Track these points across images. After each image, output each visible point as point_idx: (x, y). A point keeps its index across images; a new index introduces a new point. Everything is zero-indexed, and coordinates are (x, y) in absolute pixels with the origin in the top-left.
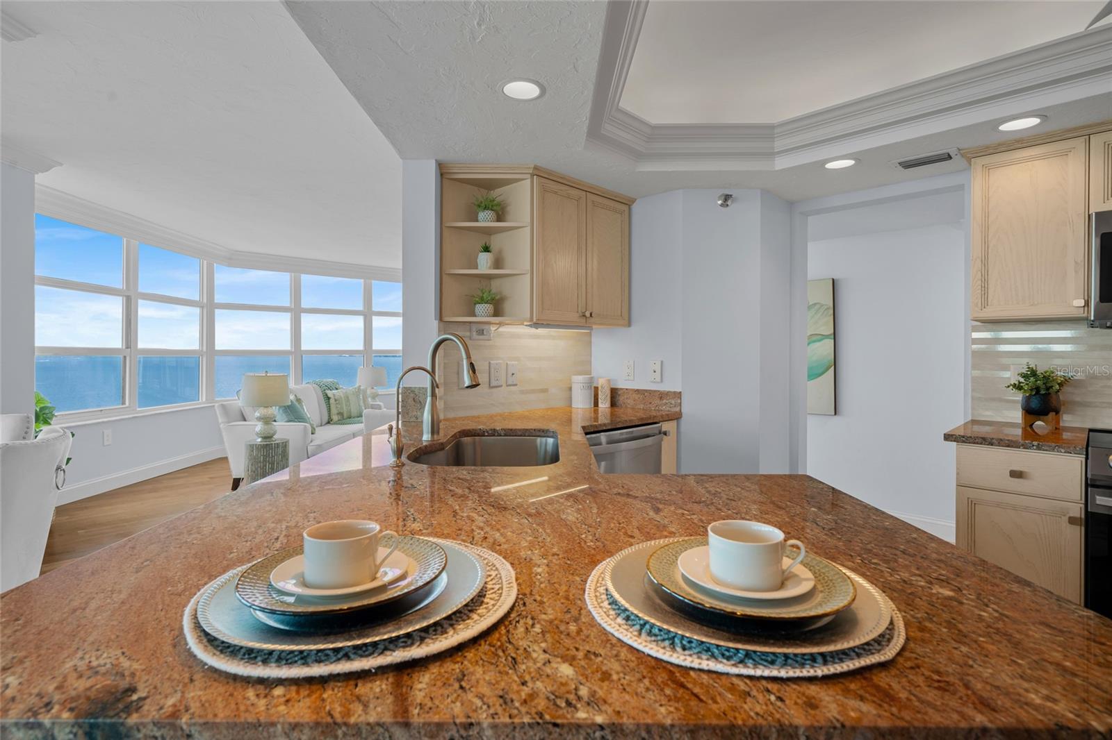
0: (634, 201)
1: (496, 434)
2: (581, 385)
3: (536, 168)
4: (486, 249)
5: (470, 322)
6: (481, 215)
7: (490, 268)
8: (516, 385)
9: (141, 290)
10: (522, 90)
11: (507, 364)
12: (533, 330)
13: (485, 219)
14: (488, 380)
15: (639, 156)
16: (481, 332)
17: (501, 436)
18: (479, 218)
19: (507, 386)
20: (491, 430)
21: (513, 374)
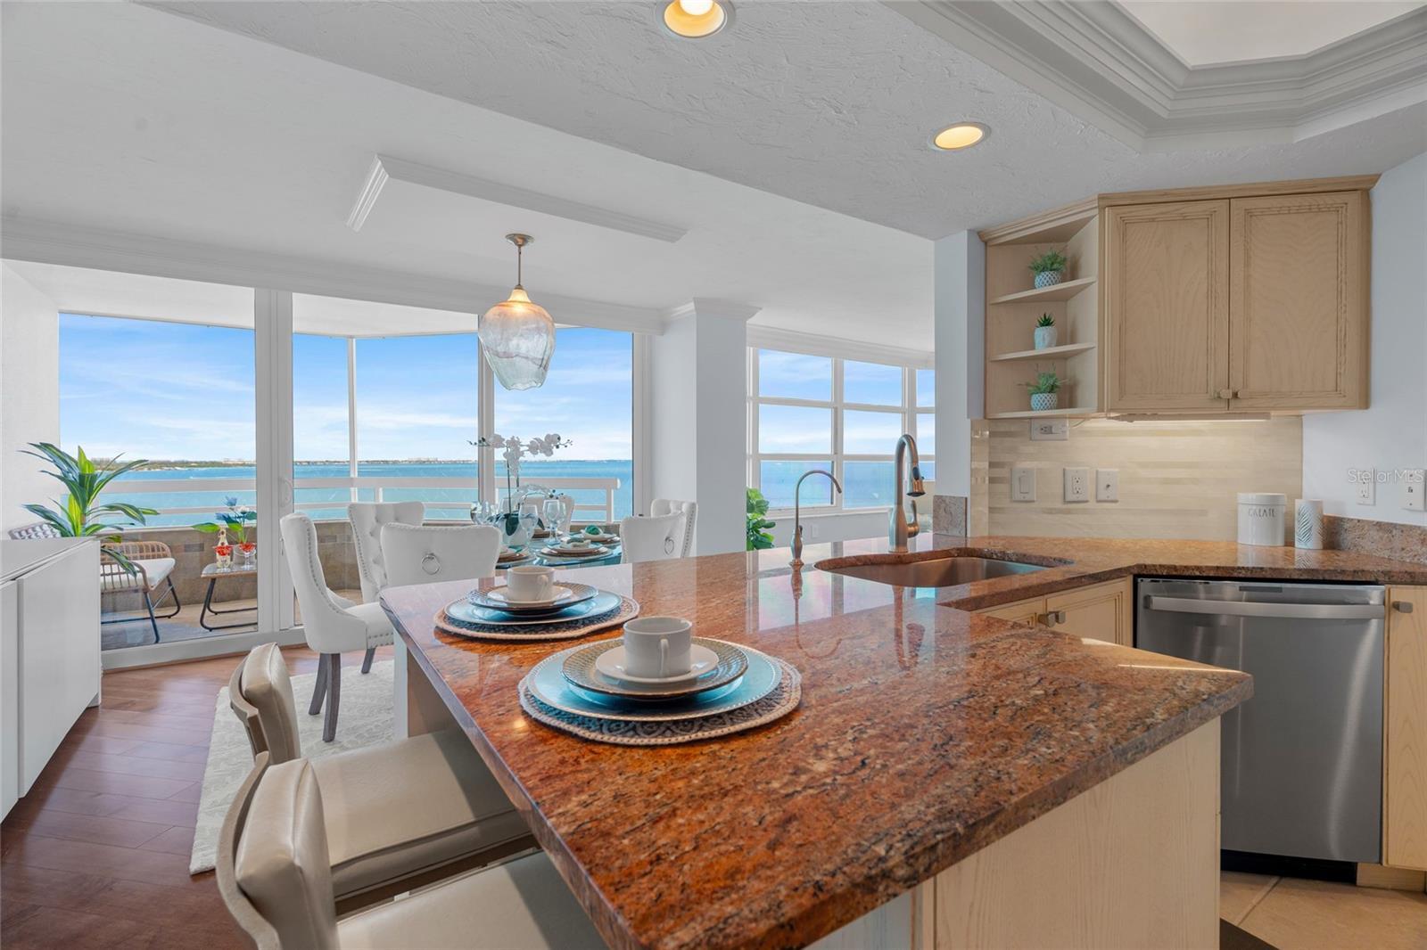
0: (1374, 179)
1: (1006, 558)
2: (1254, 507)
3: (1102, 197)
4: (1047, 322)
5: (1031, 418)
6: (1038, 280)
7: (1050, 345)
8: (1116, 501)
9: (846, 401)
10: (960, 136)
11: (1097, 472)
12: (1125, 425)
13: (1044, 285)
14: (1062, 491)
15: (1293, 118)
16: (1047, 430)
17: (1012, 561)
18: (1036, 283)
19: (1099, 501)
20: (1001, 552)
21: (1108, 486)
